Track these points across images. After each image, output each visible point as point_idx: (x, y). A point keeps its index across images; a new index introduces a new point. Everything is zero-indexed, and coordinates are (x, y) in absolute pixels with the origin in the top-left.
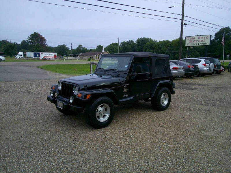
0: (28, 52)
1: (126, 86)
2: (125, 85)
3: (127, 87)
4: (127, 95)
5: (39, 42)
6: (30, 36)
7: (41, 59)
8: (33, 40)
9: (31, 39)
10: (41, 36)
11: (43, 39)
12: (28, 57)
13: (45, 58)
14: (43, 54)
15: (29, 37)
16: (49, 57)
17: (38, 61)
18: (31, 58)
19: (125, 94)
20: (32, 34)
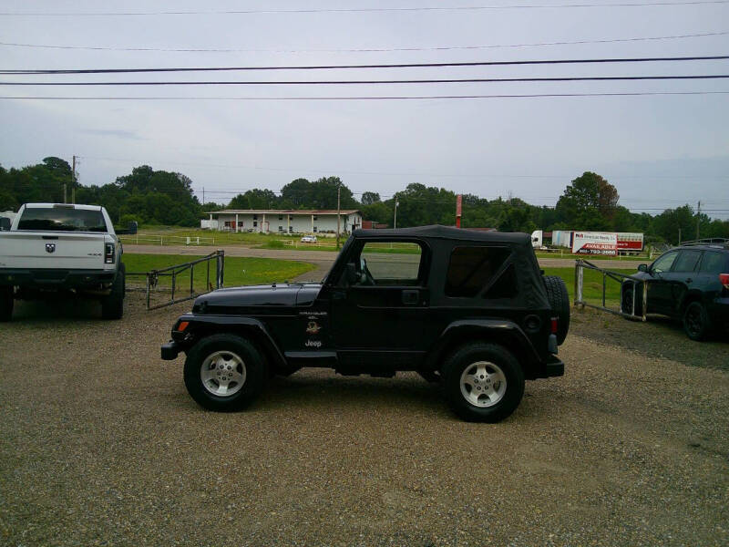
0: (558, 232)
1: (316, 316)
2: (313, 315)
3: (319, 321)
4: (318, 344)
5: (595, 201)
6: (571, 185)
7: (574, 250)
8: (579, 195)
9: (573, 193)
10: (605, 182)
11: (609, 192)
12: (556, 244)
13: (589, 249)
14: (582, 236)
15: (568, 187)
16: (601, 246)
17: (564, 257)
18: (562, 247)
19: (312, 340)
20: (578, 178)
